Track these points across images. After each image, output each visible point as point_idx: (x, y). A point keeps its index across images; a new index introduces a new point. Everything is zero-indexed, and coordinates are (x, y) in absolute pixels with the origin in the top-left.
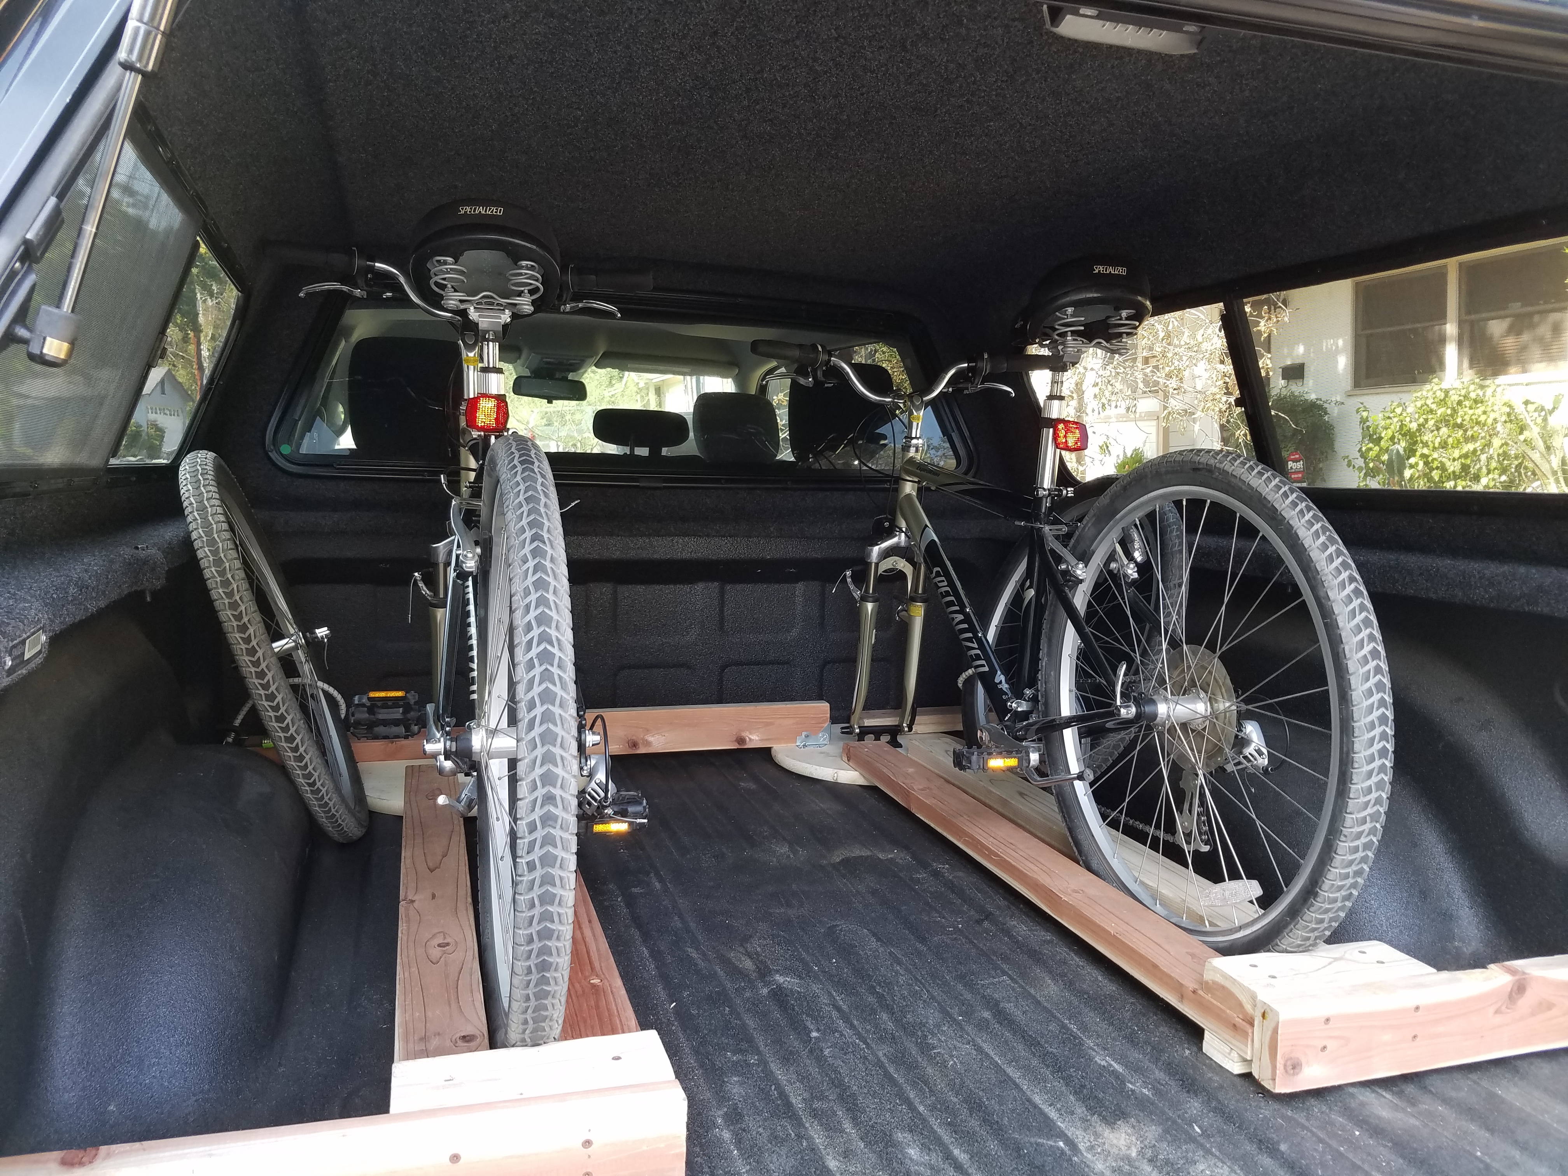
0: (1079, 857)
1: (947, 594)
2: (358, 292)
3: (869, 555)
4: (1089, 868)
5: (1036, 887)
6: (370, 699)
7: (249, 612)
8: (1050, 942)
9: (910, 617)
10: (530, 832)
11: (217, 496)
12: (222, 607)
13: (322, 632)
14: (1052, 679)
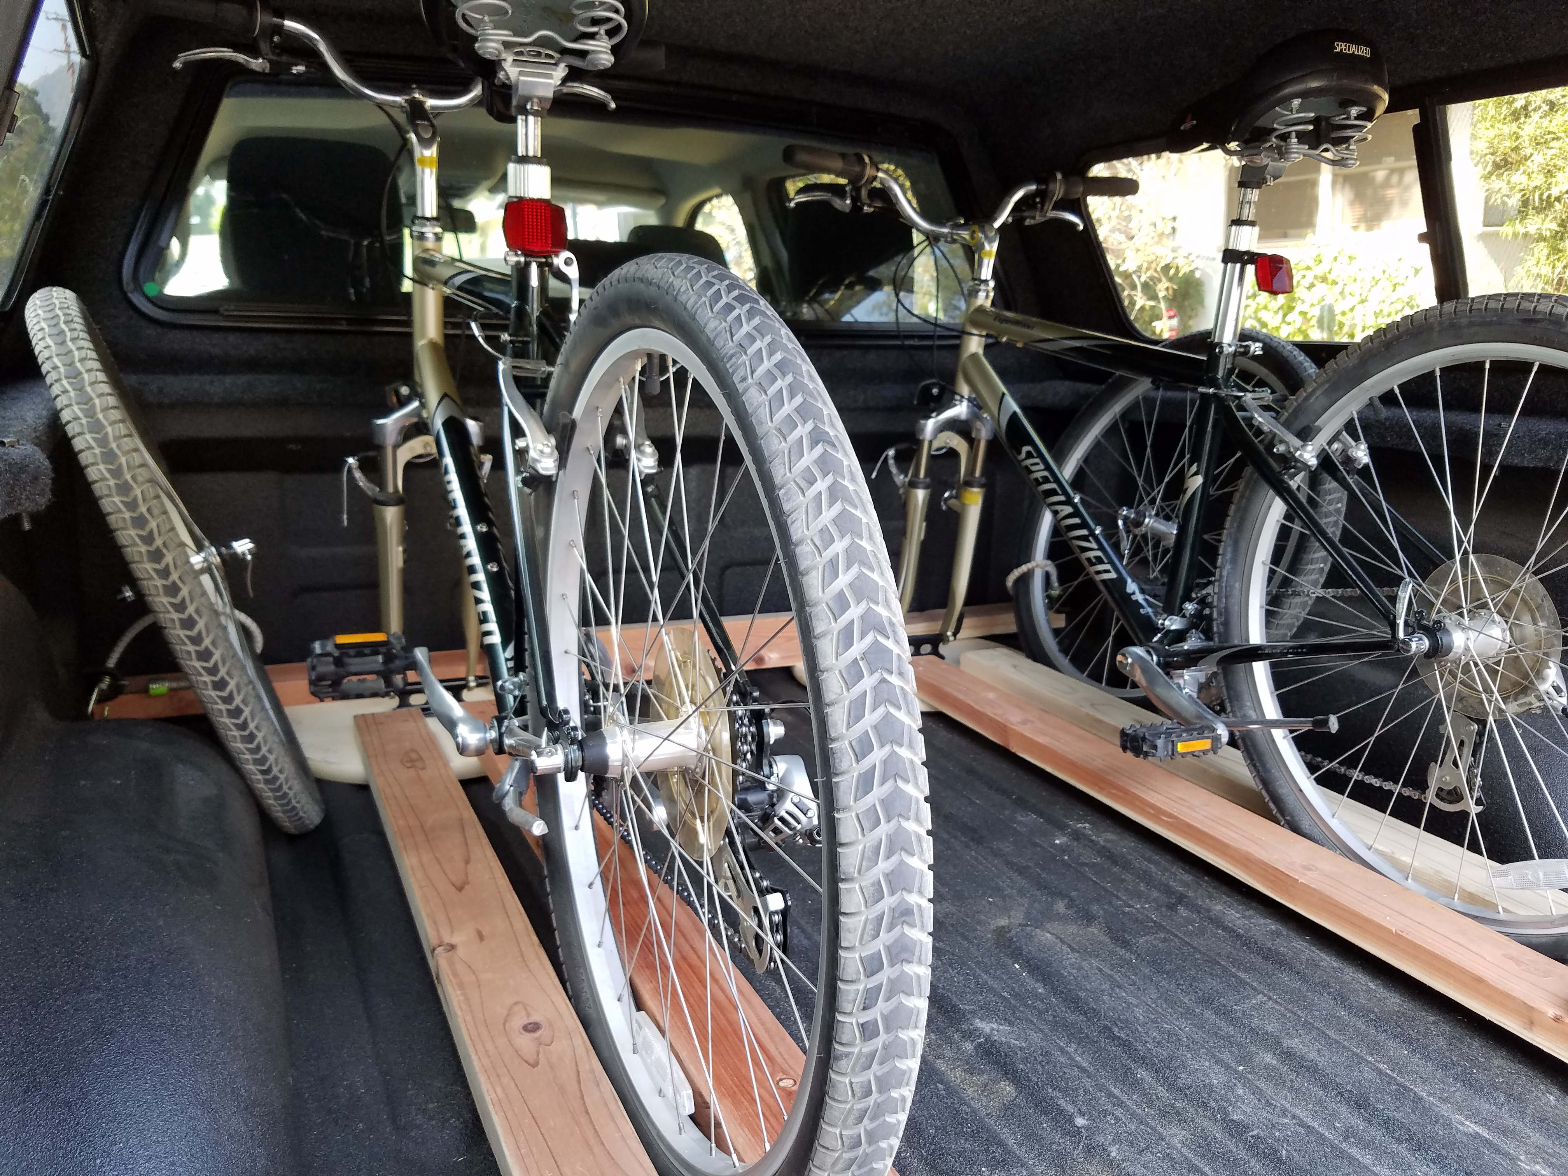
0: (1278, 815)
1: (1046, 480)
2: (257, 64)
3: (922, 430)
4: (1295, 829)
5: (1246, 861)
6: (338, 646)
7: (162, 531)
8: (1279, 934)
9: (964, 506)
10: (870, 974)
11: (93, 355)
12: (121, 524)
13: (243, 546)
14: (1236, 592)
